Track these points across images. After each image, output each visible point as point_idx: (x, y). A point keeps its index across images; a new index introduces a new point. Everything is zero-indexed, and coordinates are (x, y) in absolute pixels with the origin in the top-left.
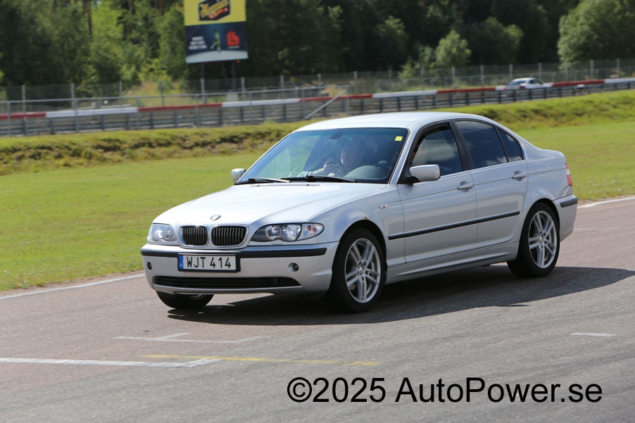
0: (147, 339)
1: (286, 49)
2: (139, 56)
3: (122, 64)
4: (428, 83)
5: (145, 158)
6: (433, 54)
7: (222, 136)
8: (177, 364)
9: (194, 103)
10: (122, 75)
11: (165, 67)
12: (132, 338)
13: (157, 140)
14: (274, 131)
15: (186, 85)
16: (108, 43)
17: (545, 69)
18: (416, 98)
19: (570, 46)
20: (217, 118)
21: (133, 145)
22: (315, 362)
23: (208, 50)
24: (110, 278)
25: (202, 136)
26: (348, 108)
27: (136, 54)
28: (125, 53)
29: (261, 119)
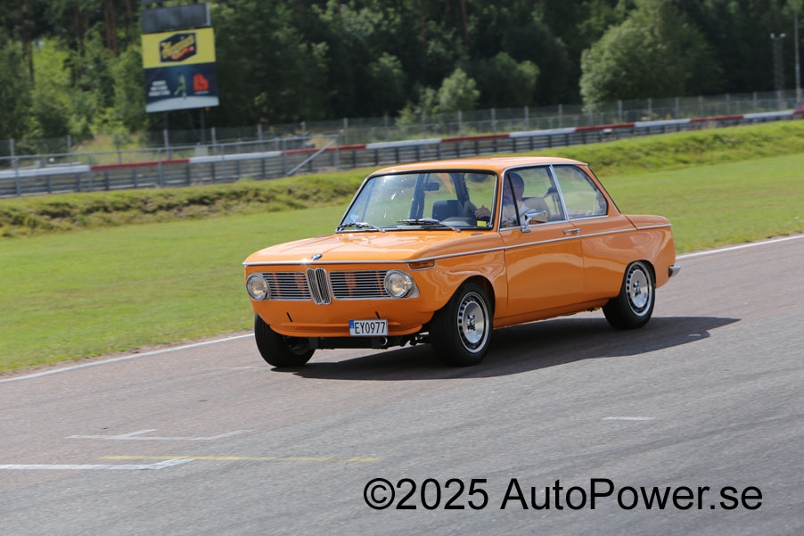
0: (105, 437)
1: (263, 94)
2: (90, 105)
3: (71, 115)
4: (431, 130)
5: (101, 225)
6: (435, 96)
7: (190, 197)
8: (142, 467)
9: (158, 158)
10: (71, 128)
11: (121, 117)
12: (89, 437)
13: (113, 203)
14: (251, 190)
15: (146, 139)
16: (53, 91)
17: (566, 111)
18: (417, 148)
19: (594, 86)
20: (184, 176)
21: (84, 210)
22: (304, 459)
23: (172, 96)
24: (61, 367)
25: (166, 198)
26: (338, 162)
27: (87, 103)
28: (73, 101)
29: (236, 176)
